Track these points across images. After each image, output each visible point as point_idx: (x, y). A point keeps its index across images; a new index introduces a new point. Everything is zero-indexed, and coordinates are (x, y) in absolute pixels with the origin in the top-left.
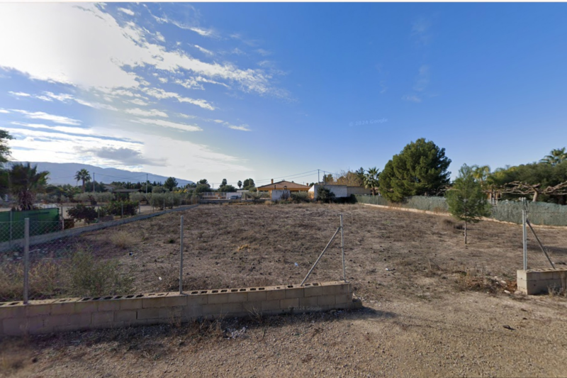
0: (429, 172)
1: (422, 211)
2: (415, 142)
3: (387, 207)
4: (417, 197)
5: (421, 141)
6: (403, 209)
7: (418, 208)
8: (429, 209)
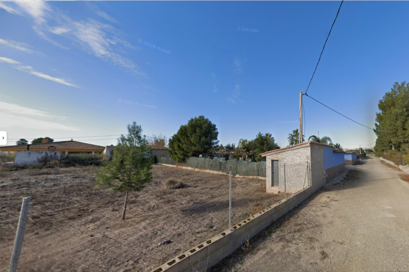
0: (202, 139)
1: (193, 169)
2: (197, 117)
3: (175, 166)
4: (192, 157)
5: (202, 118)
6: (184, 168)
7: (192, 167)
8: (197, 167)
